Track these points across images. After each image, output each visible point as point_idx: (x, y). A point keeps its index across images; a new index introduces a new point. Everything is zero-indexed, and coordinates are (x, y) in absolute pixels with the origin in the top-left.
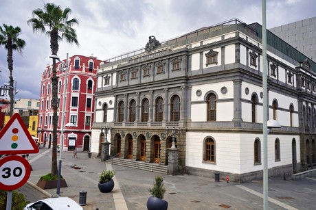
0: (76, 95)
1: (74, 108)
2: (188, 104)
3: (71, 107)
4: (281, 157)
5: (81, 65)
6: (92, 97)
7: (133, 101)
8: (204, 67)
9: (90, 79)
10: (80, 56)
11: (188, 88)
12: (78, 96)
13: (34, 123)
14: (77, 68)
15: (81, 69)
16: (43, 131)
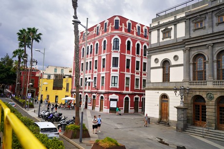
0: (117, 55)
1: (115, 68)
3: (112, 68)
5: (121, 25)
6: (130, 58)
9: (129, 39)
10: (119, 16)
12: (119, 56)
14: (117, 28)
15: (121, 30)
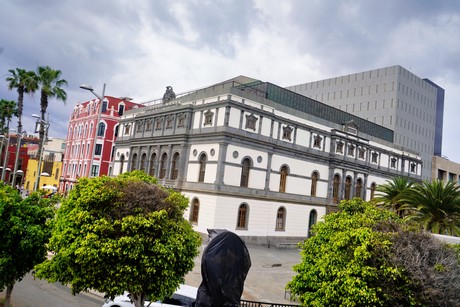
1: (97, 156)
2: (185, 162)
3: (94, 156)
4: (286, 227)
7: (145, 154)
8: (203, 126)
11: (187, 147)
12: (103, 144)
13: (58, 170)
14: (104, 111)
15: (109, 113)
16: (65, 181)
